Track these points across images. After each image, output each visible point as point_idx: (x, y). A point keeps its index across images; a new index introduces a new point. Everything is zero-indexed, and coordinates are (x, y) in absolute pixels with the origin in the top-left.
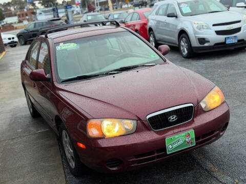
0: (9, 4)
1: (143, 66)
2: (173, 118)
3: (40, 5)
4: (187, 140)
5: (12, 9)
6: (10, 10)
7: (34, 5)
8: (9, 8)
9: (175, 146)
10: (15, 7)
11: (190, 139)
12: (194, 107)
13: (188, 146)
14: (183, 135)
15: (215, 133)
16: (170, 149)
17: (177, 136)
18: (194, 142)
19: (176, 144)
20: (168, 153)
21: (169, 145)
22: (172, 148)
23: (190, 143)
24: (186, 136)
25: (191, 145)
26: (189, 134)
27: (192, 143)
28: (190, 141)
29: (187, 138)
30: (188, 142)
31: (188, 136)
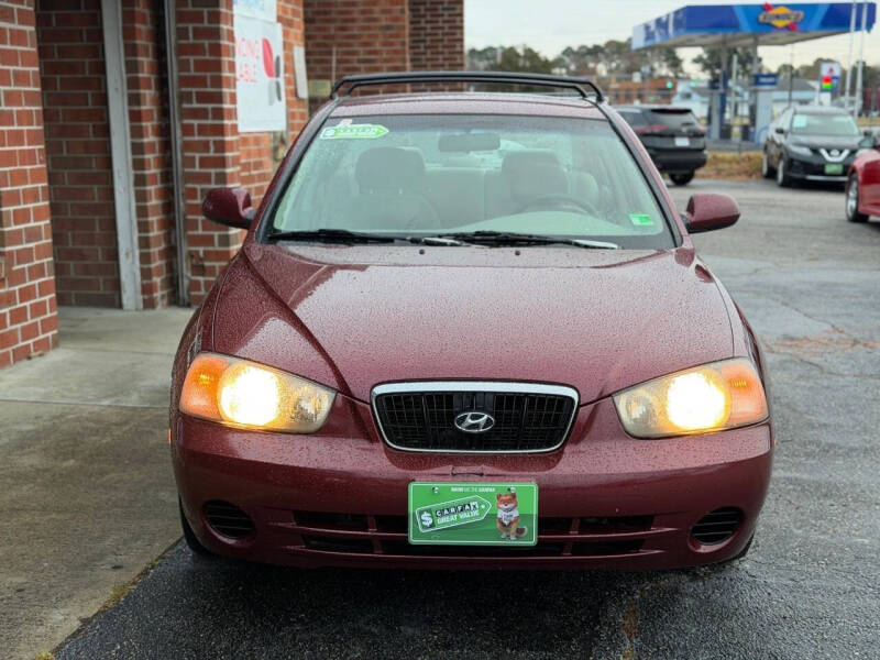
0: (595, 52)
1: (567, 242)
2: (476, 421)
3: (699, 66)
4: (501, 514)
5: (602, 69)
6: (593, 72)
7: (675, 63)
8: (591, 65)
9: (443, 521)
10: (614, 65)
11: (515, 513)
12: (579, 406)
13: (504, 539)
14: (487, 490)
15: (654, 530)
16: (424, 527)
17: (457, 488)
18: (531, 529)
19: (454, 518)
20: (413, 540)
21: (421, 513)
22: (432, 526)
23: (513, 529)
24: (499, 497)
25: (518, 538)
26: (514, 496)
27: (520, 531)
28: (515, 521)
29: (503, 506)
30: (504, 525)
31: (506, 502)
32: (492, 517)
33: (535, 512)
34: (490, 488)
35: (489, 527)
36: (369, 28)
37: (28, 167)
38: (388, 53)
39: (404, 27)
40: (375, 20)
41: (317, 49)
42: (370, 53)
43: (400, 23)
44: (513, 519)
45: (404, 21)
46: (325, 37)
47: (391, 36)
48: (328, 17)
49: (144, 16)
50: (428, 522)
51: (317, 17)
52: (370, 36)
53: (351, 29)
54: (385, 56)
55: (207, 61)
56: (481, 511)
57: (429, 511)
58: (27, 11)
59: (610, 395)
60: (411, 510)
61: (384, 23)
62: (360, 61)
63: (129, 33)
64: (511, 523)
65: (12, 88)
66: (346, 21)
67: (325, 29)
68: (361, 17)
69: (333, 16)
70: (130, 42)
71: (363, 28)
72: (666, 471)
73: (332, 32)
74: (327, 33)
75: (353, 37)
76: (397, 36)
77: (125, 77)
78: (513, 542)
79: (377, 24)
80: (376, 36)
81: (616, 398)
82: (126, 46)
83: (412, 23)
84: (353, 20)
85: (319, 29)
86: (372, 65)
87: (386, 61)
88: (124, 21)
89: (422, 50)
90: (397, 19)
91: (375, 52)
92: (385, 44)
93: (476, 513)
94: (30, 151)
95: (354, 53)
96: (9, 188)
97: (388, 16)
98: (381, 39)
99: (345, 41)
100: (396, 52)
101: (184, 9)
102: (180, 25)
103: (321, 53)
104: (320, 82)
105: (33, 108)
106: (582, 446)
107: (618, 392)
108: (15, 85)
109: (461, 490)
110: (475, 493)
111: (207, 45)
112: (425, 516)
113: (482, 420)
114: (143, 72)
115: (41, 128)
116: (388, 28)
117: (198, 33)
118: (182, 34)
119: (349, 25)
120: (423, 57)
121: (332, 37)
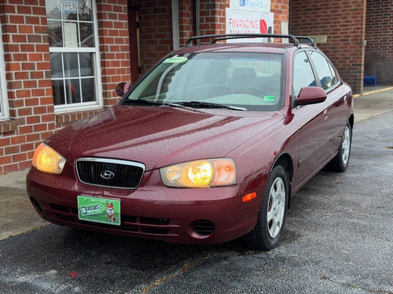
4: (108, 211)
9: (89, 212)
11: (113, 212)
12: (145, 172)
13: (109, 222)
14: (103, 201)
15: (170, 226)
16: (83, 214)
17: (93, 199)
18: (118, 219)
19: (92, 211)
20: (80, 218)
21: (82, 208)
22: (86, 213)
23: (112, 218)
24: (107, 204)
25: (114, 222)
26: (112, 205)
27: (115, 219)
28: (113, 215)
29: (108, 208)
30: (109, 216)
31: (110, 207)
32: (105, 212)
33: (119, 212)
34: (103, 200)
35: (104, 216)
36: (346, 11)
37: (121, 75)
38: (354, 21)
39: (363, 9)
40: (349, 6)
41: (322, 22)
42: (346, 22)
43: (361, 7)
44: (112, 214)
45: (363, 6)
46: (326, 16)
47: (356, 14)
48: (328, 6)
49: (188, 14)
50: (84, 212)
51: (323, 7)
52: (346, 14)
53: (338, 11)
54: (353, 23)
55: (211, 31)
56: (101, 209)
57: (84, 207)
58: (124, 15)
59: (159, 168)
60: (79, 207)
61: (353, 8)
62: (341, 26)
63: (181, 21)
64: (111, 215)
65: (115, 45)
66: (336, 8)
67: (326, 12)
68: (343, 5)
69: (330, 6)
70: (181, 25)
71: (343, 11)
72: (172, 201)
73: (329, 13)
74: (327, 14)
75: (339, 15)
76: (359, 13)
77: (179, 39)
78: (112, 223)
79: (350, 8)
80: (349, 14)
81: (161, 170)
82: (180, 26)
83: (367, 8)
84: (339, 7)
85: (323, 12)
86: (346, 27)
87: (353, 25)
88: (179, 16)
89: (388, 19)
90: (359, 6)
91: (349, 21)
92: (353, 18)
93: (100, 210)
94: (122, 69)
95: (339, 22)
96: (111, 83)
97: (355, 4)
98: (352, 15)
99: (335, 17)
100: (359, 21)
101: (202, 10)
102: (201, 17)
103: (323, 23)
104: (322, 36)
105: (125, 52)
106: (144, 188)
107: (162, 167)
108: (116, 43)
109: (94, 200)
110: (100, 202)
111: (210, 25)
112: (83, 209)
113: (110, 175)
114: (186, 36)
115: (129, 60)
116: (355, 10)
117: (207, 20)
118: (202, 20)
119: (338, 9)
120: (389, 22)
121: (329, 16)
